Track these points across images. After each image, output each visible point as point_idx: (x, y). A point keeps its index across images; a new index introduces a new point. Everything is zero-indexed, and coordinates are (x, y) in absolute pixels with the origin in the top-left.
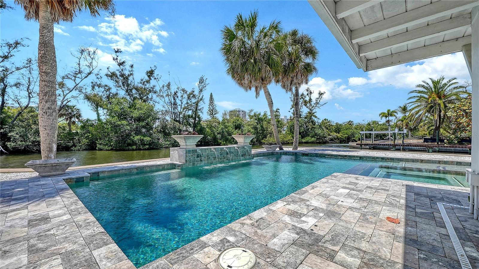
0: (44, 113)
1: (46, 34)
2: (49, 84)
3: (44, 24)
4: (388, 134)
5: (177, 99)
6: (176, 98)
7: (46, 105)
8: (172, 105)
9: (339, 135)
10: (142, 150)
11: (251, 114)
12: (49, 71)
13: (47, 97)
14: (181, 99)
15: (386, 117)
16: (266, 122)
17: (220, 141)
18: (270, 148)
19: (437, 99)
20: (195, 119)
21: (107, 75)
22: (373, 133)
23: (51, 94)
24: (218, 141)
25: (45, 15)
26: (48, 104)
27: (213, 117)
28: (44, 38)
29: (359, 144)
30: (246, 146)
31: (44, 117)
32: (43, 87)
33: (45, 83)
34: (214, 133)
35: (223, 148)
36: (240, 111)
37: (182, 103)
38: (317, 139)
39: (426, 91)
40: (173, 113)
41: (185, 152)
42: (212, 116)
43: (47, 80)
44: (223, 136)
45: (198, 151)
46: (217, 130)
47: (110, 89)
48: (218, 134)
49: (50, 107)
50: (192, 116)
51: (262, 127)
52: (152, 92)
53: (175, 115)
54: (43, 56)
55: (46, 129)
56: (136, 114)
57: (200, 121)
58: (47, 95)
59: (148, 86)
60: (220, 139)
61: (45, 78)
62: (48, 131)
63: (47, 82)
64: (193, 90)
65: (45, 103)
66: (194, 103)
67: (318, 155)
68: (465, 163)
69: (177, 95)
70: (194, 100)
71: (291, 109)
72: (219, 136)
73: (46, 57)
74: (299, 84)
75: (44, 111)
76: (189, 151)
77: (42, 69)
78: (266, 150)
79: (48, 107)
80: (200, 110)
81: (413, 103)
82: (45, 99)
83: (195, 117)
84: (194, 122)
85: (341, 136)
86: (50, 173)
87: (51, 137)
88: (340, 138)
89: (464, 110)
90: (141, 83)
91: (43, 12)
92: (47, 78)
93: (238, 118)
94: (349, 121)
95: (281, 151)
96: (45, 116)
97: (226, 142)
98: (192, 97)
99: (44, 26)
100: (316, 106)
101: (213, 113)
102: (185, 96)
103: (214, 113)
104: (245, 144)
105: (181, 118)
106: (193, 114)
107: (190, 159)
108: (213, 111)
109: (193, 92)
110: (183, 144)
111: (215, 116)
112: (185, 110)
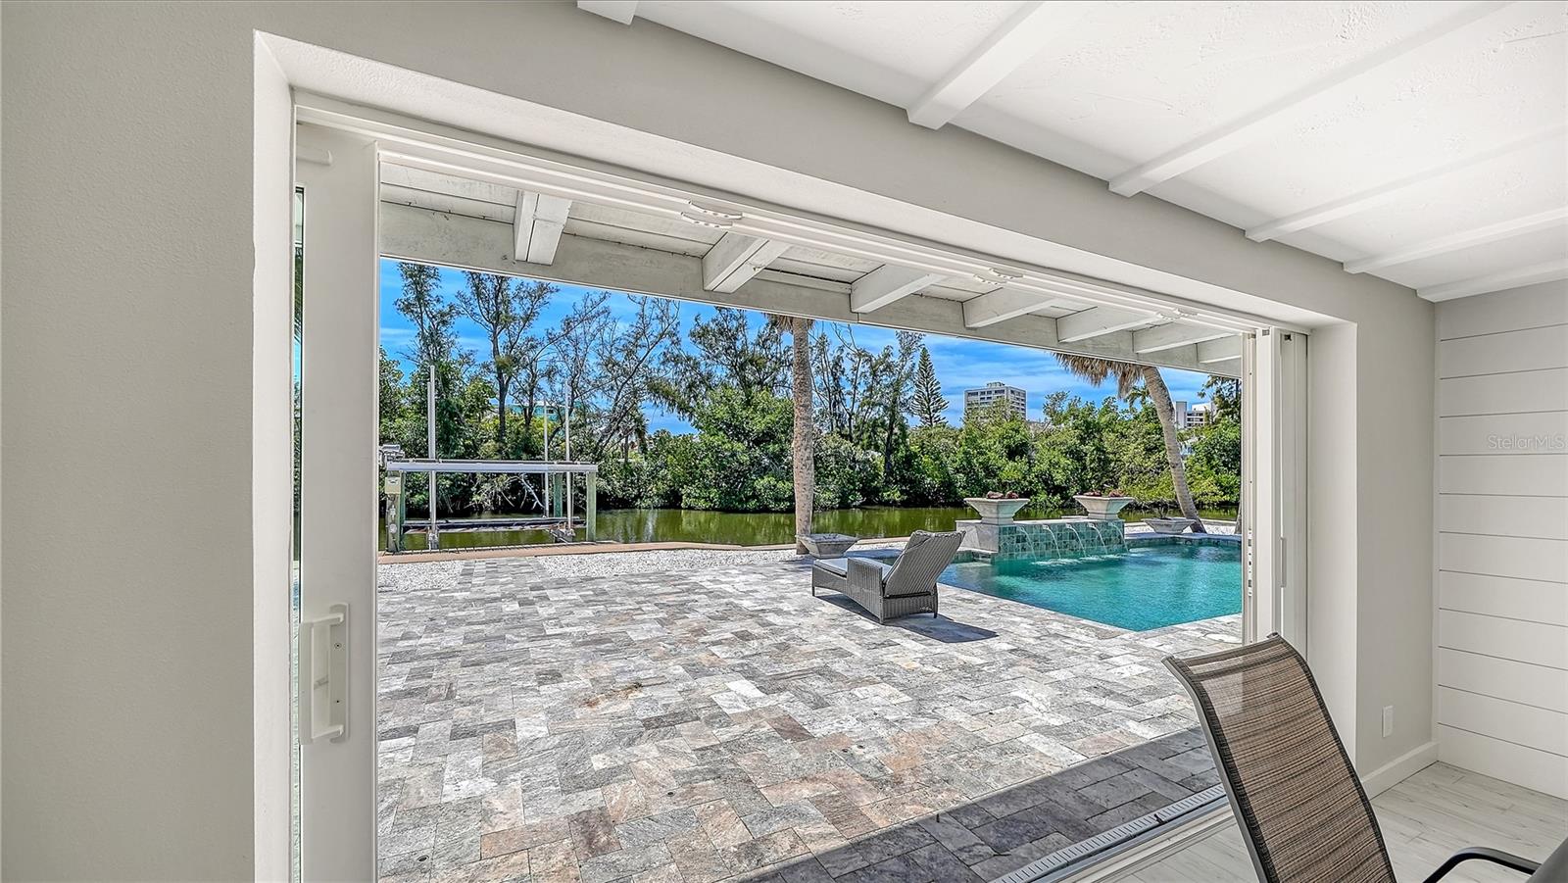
5: (843, 378)
6: (839, 374)
11: (1058, 409)
14: (854, 378)
16: (1112, 436)
18: (1167, 525)
20: (892, 429)
21: (692, 334)
27: (931, 418)
30: (1111, 521)
34: (945, 471)
35: (1064, 525)
36: (1004, 392)
37: (855, 388)
41: (996, 531)
42: (928, 416)
44: (969, 477)
45: (1019, 529)
46: (954, 462)
47: (697, 364)
48: (957, 471)
50: (883, 424)
53: (837, 422)
56: (758, 425)
57: (904, 436)
64: (886, 352)
66: (887, 387)
69: (841, 367)
70: (886, 379)
72: (960, 478)
76: (1005, 529)
78: (1152, 530)
80: (903, 405)
83: (891, 424)
84: (888, 438)
93: (1014, 424)
95: (1200, 536)
98: (884, 370)
101: (929, 409)
102: (864, 368)
103: (932, 408)
104: (1109, 517)
105: (853, 429)
106: (886, 418)
107: (1005, 544)
108: (931, 402)
109: (887, 355)
110: (990, 515)
111: (936, 415)
112: (866, 408)
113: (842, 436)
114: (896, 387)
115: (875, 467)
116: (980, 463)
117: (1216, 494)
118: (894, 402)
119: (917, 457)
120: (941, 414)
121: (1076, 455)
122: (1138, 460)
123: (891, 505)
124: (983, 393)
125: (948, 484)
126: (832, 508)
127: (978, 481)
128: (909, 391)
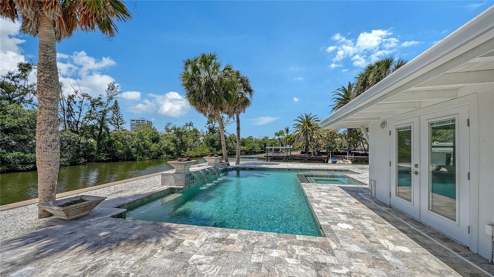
0: (49, 146)
1: (51, 54)
2: (54, 113)
3: (47, 43)
4: (279, 149)
5: (74, 105)
6: (72, 103)
7: (50, 137)
8: (65, 112)
9: (245, 148)
10: (21, 171)
11: (169, 128)
12: (54, 97)
13: (52, 127)
14: (80, 105)
15: (278, 136)
17: (136, 156)
18: (223, 164)
19: (308, 127)
20: (101, 130)
22: (273, 148)
23: (55, 124)
24: (132, 156)
25: (49, 32)
26: (53, 135)
27: (119, 127)
28: (49, 59)
29: (266, 156)
31: (48, 151)
32: (47, 116)
33: (50, 111)
34: (128, 147)
35: (205, 169)
36: (144, 121)
37: (81, 110)
38: (229, 151)
39: (302, 120)
40: (67, 121)
41: (184, 176)
43: (52, 108)
44: (138, 149)
45: (192, 174)
46: (132, 144)
48: (133, 147)
49: (55, 139)
50: (97, 127)
51: (181, 140)
52: (31, 92)
53: (69, 125)
54: (48, 80)
55: (50, 165)
57: (108, 133)
58: (52, 126)
59: (22, 82)
60: (135, 153)
61: (50, 106)
62: (52, 167)
63: (51, 110)
64: (100, 97)
65: (49, 135)
66: (99, 112)
67: (261, 169)
68: (338, 170)
69: (73, 100)
70: (99, 109)
71: (207, 124)
72: (134, 150)
73: (52, 81)
74: (239, 112)
75: (48, 144)
76: (187, 175)
77: (46, 95)
79: (53, 139)
81: (296, 128)
82: (49, 129)
83: (101, 127)
84: (99, 134)
85: (247, 149)
86: (78, 215)
87: (55, 173)
88: (246, 150)
89: (320, 135)
90: (9, 78)
91: (47, 29)
92: (52, 106)
94: (249, 136)
96: (50, 150)
97: (142, 156)
98: (98, 104)
99: (49, 45)
100: (227, 123)
103: (119, 123)
105: (79, 129)
106: (98, 125)
107: (187, 182)
108: (118, 121)
109: (100, 98)
110: (180, 169)
111: (121, 126)
112: (87, 119)
113: (73, 131)
114: (104, 113)
115: (92, 146)
116: (143, 144)
117: (209, 153)
118: (103, 118)
119: (114, 142)
120: (123, 126)
121: (174, 141)
122: (191, 144)
123: (101, 162)
124: (137, 121)
125: (129, 153)
126: (65, 166)
127: (141, 150)
128: (110, 114)
